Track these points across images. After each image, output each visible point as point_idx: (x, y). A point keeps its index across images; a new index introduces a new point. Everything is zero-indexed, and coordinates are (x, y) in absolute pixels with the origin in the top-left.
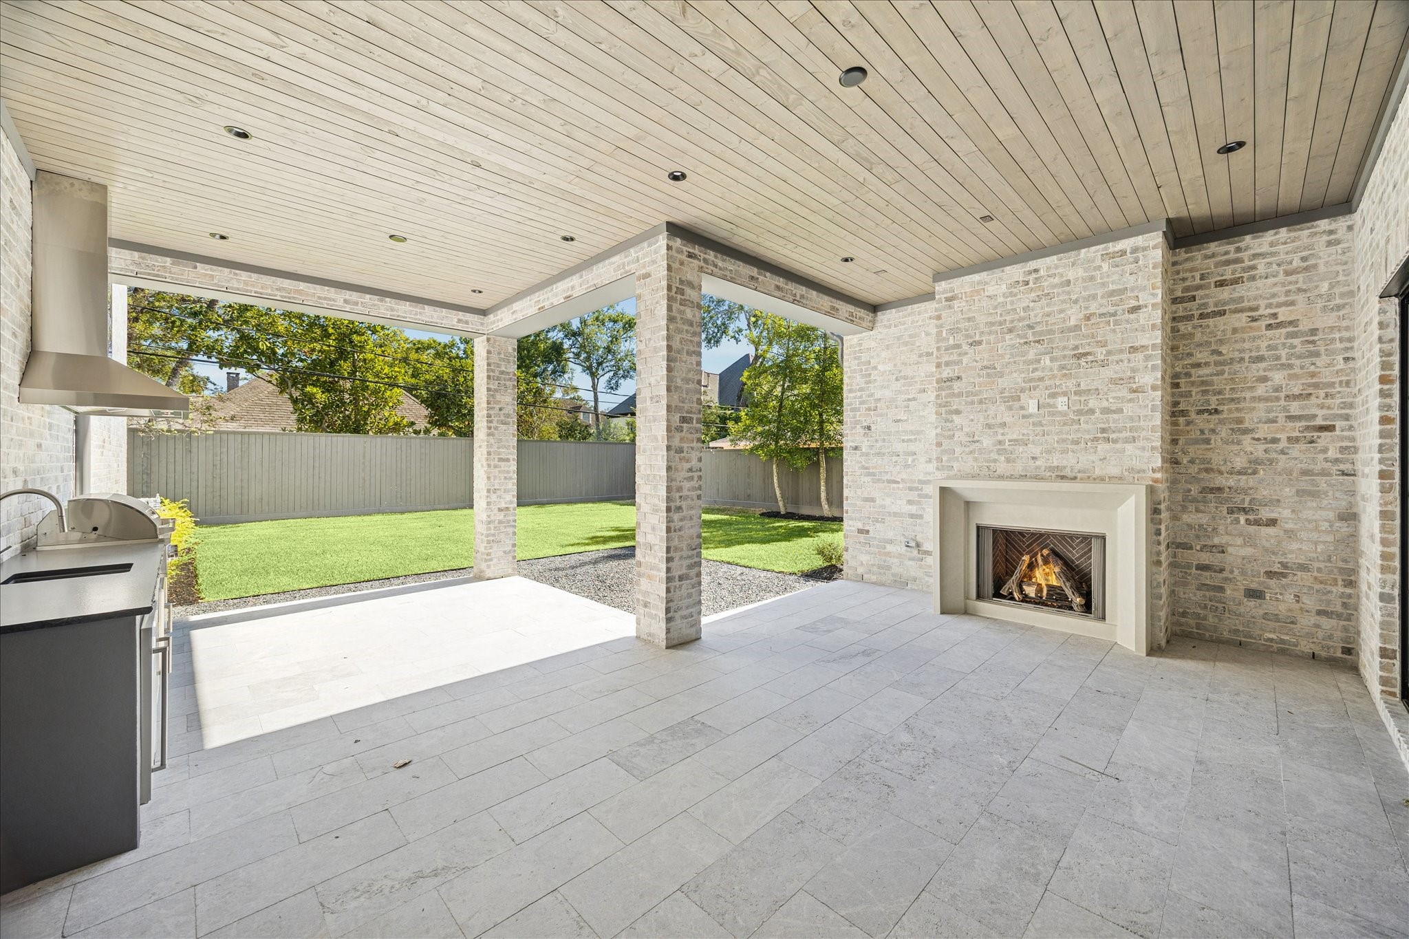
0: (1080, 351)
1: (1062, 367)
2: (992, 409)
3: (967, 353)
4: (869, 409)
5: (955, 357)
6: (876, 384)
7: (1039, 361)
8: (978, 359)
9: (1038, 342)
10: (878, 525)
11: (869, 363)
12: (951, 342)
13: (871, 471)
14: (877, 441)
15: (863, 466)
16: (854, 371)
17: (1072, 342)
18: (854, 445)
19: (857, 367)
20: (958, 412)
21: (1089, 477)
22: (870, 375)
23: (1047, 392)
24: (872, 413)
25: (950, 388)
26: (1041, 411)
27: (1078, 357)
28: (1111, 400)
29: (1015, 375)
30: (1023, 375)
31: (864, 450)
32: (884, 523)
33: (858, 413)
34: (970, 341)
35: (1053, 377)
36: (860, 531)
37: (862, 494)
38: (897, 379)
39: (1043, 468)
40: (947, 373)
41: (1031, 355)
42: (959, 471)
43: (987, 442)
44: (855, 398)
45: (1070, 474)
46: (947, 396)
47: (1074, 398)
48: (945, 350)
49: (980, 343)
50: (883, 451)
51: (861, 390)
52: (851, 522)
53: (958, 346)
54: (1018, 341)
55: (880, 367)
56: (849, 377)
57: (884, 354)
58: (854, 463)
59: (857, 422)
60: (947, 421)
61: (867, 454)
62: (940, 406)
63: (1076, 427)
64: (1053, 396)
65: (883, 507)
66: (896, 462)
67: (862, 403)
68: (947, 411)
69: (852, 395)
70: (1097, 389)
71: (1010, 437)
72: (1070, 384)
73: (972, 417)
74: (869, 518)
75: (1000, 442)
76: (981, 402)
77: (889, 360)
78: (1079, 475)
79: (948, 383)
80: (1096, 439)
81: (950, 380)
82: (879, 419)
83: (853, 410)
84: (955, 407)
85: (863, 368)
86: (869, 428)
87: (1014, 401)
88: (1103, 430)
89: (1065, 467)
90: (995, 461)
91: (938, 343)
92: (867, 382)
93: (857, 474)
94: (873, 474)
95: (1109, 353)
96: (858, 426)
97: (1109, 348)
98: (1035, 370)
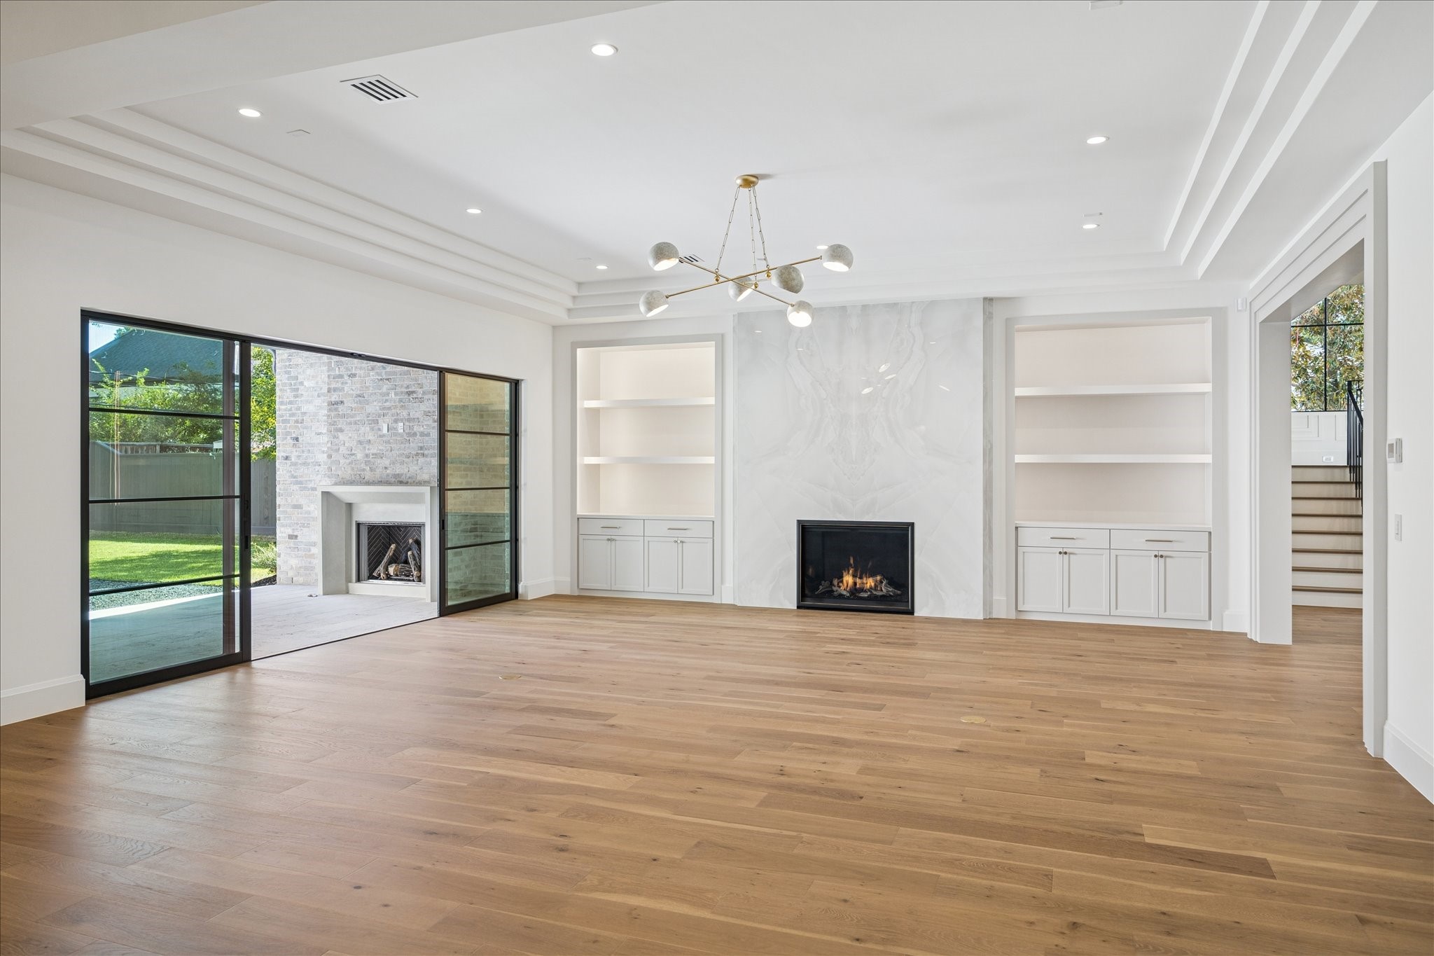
0: (410, 390)
1: (401, 401)
2: (363, 429)
3: (346, 383)
4: (297, 422)
5: (339, 385)
6: (303, 399)
7: (388, 394)
8: (354, 388)
9: (388, 379)
10: (305, 530)
11: (297, 378)
12: (337, 372)
13: (299, 479)
14: (303, 451)
15: (293, 475)
16: (284, 385)
17: (407, 383)
18: (285, 455)
19: (287, 381)
20: (341, 430)
21: (414, 482)
22: (298, 389)
23: (393, 418)
24: (300, 425)
25: (336, 410)
26: (390, 433)
27: (409, 393)
28: (425, 427)
29: (375, 403)
30: (380, 404)
31: (293, 460)
32: (309, 527)
33: (288, 425)
34: (349, 373)
35: (396, 407)
36: (291, 537)
37: (292, 501)
38: (319, 396)
39: (391, 476)
40: (334, 398)
41: (384, 389)
42: (342, 478)
43: (360, 456)
44: (285, 410)
45: (405, 480)
46: (335, 417)
47: (407, 424)
48: (334, 378)
49: (354, 375)
50: (309, 461)
51: (291, 403)
52: (282, 529)
53: (341, 376)
54: (377, 377)
55: (306, 383)
56: (281, 390)
57: (309, 372)
58: (285, 472)
59: (288, 433)
60: (335, 437)
61: (295, 464)
62: (330, 424)
63: (407, 445)
64: (396, 421)
65: (309, 513)
66: (318, 471)
67: (293, 415)
68: (335, 430)
69: (283, 407)
70: (418, 418)
71: (372, 451)
72: (405, 413)
73: (350, 435)
74: (297, 524)
75: (367, 456)
76: (356, 423)
77: (313, 377)
78: (409, 480)
79: (335, 406)
80: (417, 454)
81: (336, 403)
82: (305, 431)
83: (285, 421)
84: (339, 426)
85: (293, 382)
86: (297, 439)
87: (375, 423)
88: (421, 448)
89: (402, 474)
90: (364, 470)
91: (328, 371)
92: (296, 396)
93: (287, 482)
94: (301, 483)
95: (424, 393)
96: (289, 437)
97: (424, 389)
98: (386, 401)
